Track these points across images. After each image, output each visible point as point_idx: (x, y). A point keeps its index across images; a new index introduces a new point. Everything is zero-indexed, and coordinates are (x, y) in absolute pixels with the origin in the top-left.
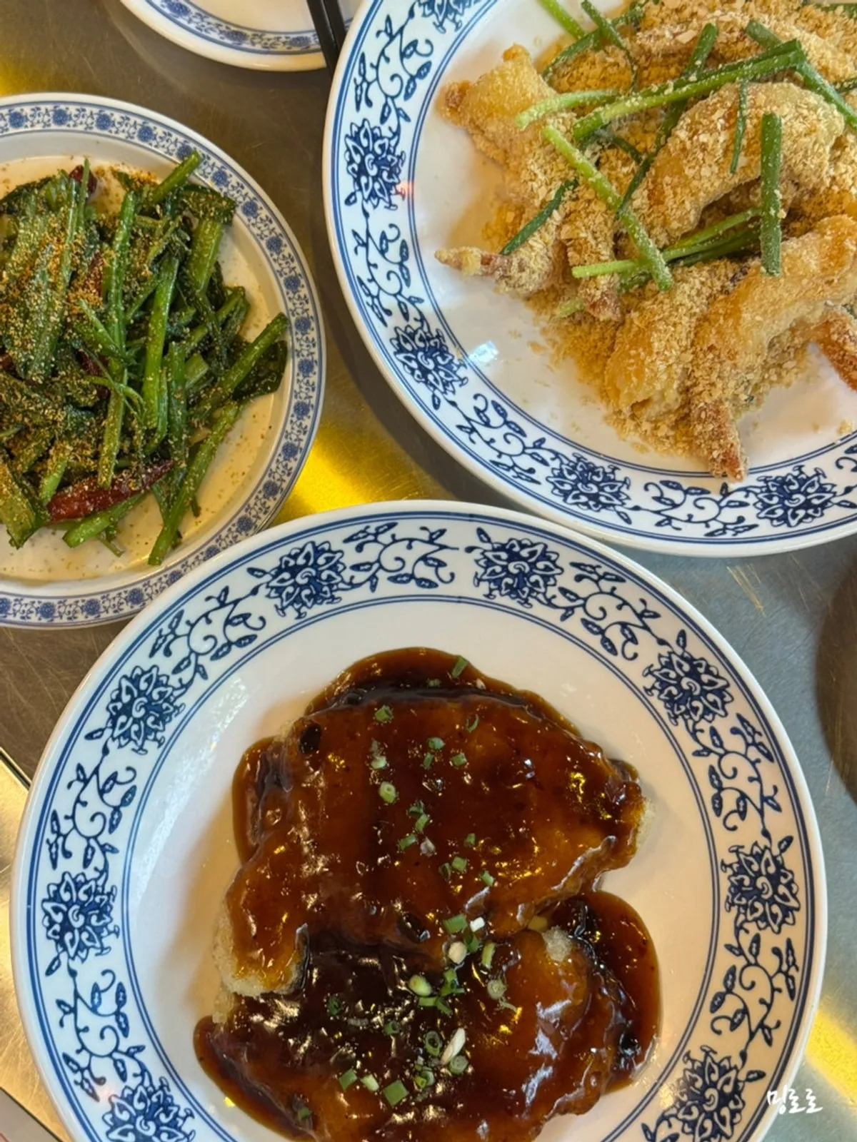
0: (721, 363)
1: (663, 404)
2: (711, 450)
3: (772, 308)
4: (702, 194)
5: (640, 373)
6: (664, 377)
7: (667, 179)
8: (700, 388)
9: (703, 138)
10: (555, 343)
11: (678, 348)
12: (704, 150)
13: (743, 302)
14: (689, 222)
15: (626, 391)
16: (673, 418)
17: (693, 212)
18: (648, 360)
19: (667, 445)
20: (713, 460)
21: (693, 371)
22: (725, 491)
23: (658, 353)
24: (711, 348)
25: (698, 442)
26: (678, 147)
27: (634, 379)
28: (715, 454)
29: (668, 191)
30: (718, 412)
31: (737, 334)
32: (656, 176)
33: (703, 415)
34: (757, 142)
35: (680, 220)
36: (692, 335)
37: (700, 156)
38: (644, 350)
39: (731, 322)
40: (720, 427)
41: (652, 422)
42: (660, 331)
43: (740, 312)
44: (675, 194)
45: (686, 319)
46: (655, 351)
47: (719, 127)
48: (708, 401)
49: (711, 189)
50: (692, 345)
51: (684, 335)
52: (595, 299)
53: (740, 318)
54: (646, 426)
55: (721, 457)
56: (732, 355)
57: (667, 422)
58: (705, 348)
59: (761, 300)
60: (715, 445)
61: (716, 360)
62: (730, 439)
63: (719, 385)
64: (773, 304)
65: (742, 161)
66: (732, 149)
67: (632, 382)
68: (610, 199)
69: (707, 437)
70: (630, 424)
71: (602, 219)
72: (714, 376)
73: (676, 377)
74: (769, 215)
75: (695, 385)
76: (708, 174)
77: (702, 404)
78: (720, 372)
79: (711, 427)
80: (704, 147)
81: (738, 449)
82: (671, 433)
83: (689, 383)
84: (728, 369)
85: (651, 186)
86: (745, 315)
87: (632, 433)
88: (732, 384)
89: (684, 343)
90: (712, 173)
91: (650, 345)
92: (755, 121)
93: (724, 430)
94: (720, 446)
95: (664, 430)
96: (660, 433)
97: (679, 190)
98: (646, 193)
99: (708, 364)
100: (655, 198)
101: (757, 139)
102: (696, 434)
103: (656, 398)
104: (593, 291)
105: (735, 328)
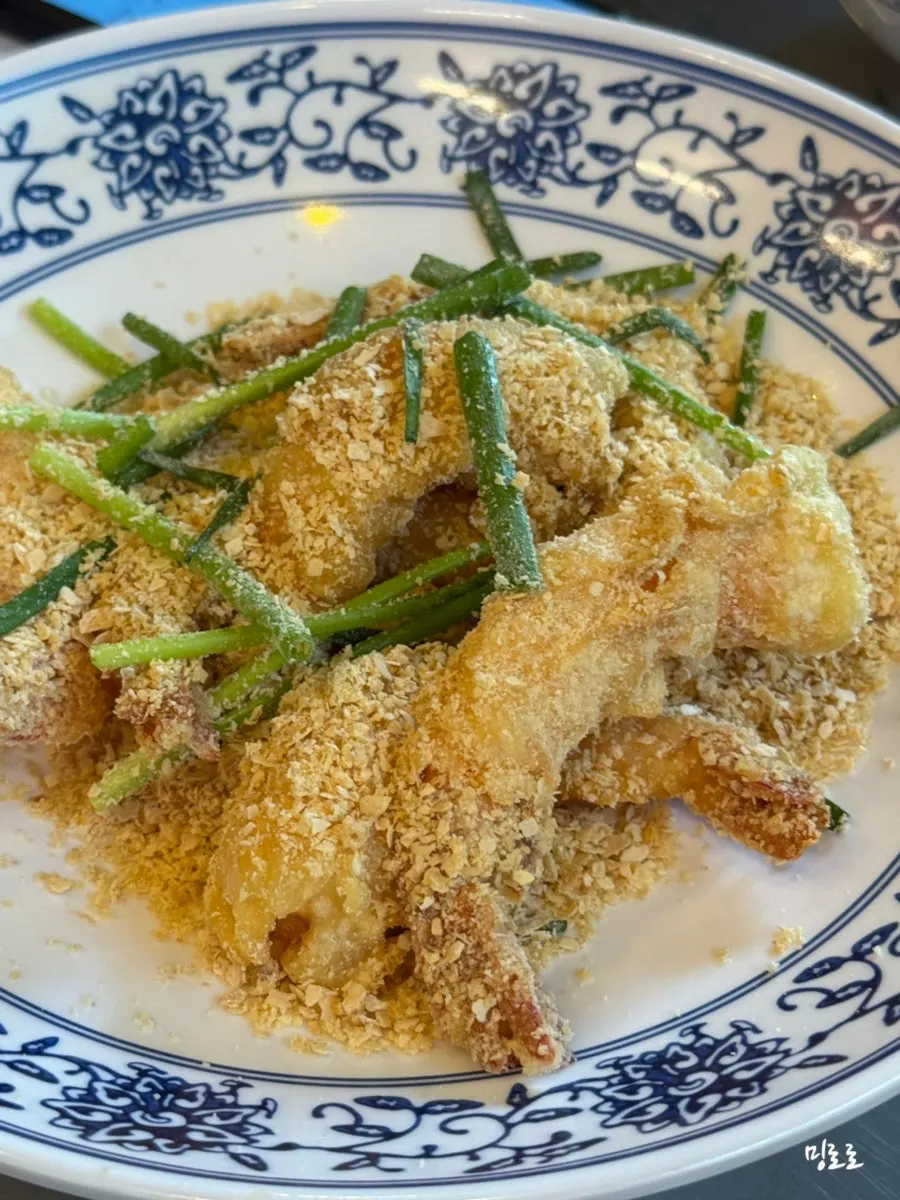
0: (454, 800)
1: (344, 928)
2: (467, 1005)
3: (540, 658)
4: (358, 494)
5: (270, 848)
6: (328, 848)
7: (287, 486)
8: (418, 867)
9: (342, 394)
10: (97, 872)
11: (350, 783)
12: (347, 417)
13: (475, 654)
14: (347, 560)
15: (244, 895)
16: (375, 965)
17: (349, 538)
18: (287, 815)
19: (371, 1031)
20: (478, 1027)
21: (397, 836)
22: (519, 1097)
23: (306, 799)
24: (427, 774)
25: (437, 998)
26: (296, 423)
27: (257, 860)
28: (479, 1010)
29: (293, 510)
30: (468, 912)
31: (474, 721)
32: (267, 493)
33: (437, 930)
34: (453, 393)
35: (326, 555)
36: (384, 763)
37: (341, 425)
38: (276, 799)
39: (455, 702)
40: (479, 946)
41: (328, 987)
42: (307, 757)
43: (470, 673)
44: (307, 510)
45: (362, 729)
46: (301, 794)
47: (371, 374)
48: (439, 886)
49: (377, 484)
50: (387, 779)
51: (362, 759)
52: (151, 710)
53: (472, 685)
54: (314, 995)
55: (496, 1017)
56: (476, 774)
57: (365, 977)
58: (414, 778)
59: (512, 643)
60: (476, 988)
61: (443, 796)
62: (506, 964)
63: (460, 848)
64: (538, 648)
65: (429, 425)
66: (403, 410)
67: (255, 868)
68: (175, 543)
69: (453, 978)
70: (278, 1000)
71: (162, 583)
72: (444, 828)
73: (355, 844)
74: (497, 487)
75: (408, 865)
76: (365, 457)
77: (428, 902)
78: (456, 819)
79: (459, 948)
80: (345, 411)
81: (528, 985)
82: (378, 1005)
83: (392, 866)
84: (473, 808)
85: (260, 516)
86: (480, 677)
87: (286, 1019)
88: (489, 845)
89: (365, 775)
90: (373, 455)
91: (288, 785)
92: (442, 358)
93: (488, 947)
94: (488, 989)
95: (357, 997)
96: (349, 1006)
97: (312, 502)
98: (251, 529)
99: (425, 809)
100: (271, 534)
101: (451, 386)
102: (429, 979)
103: (321, 908)
104: (143, 694)
105: (468, 711)
